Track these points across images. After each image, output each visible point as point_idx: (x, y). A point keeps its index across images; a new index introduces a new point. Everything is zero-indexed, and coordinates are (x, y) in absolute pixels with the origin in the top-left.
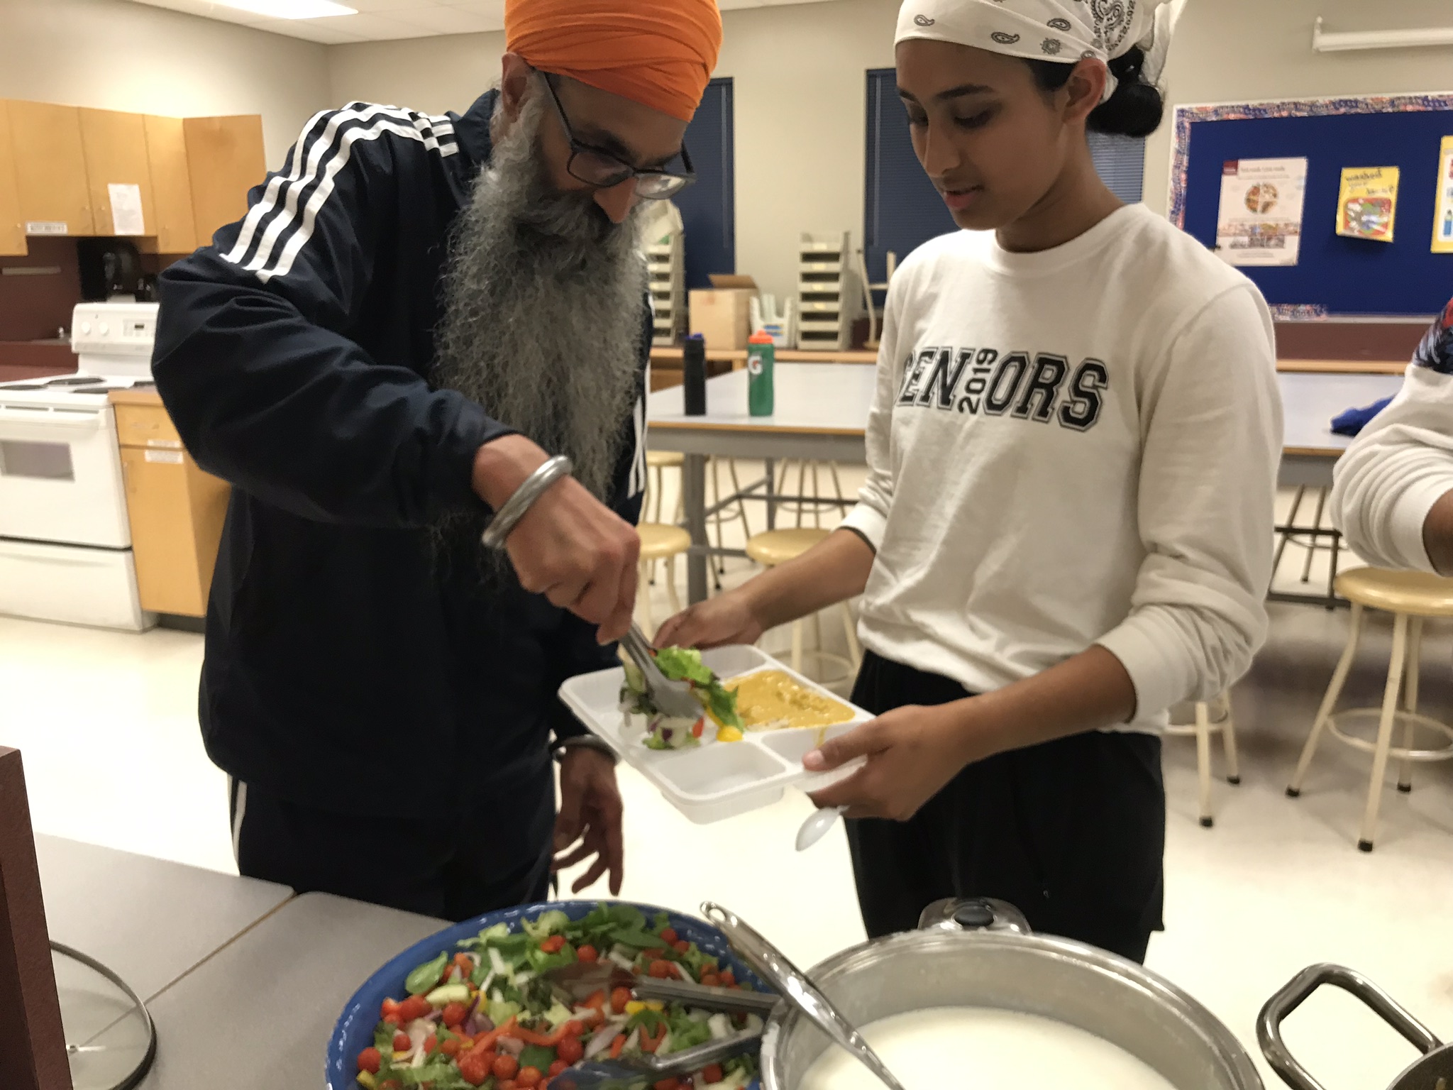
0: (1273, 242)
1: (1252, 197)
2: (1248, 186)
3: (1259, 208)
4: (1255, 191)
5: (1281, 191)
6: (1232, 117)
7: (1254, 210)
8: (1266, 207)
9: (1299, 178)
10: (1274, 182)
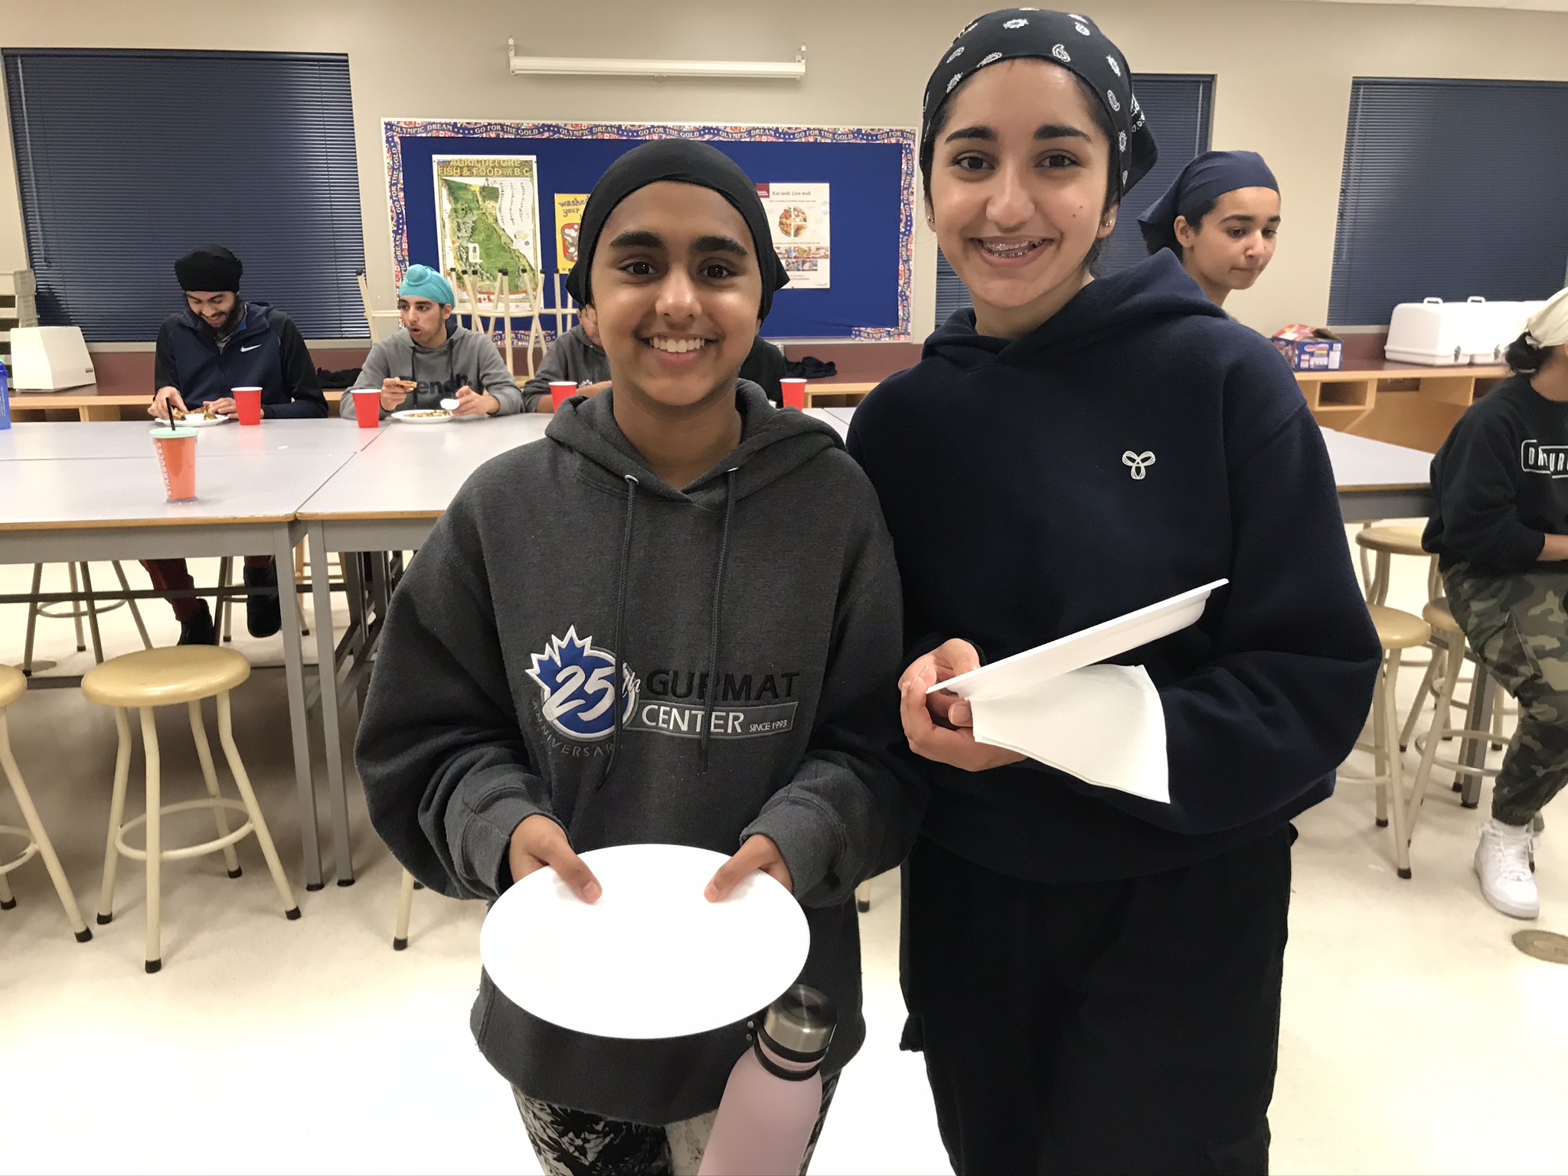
0: (807, 266)
1: (784, 220)
3: (792, 233)
5: (808, 214)
6: (442, 134)
7: (787, 233)
8: (798, 231)
9: (824, 203)
10: (800, 206)
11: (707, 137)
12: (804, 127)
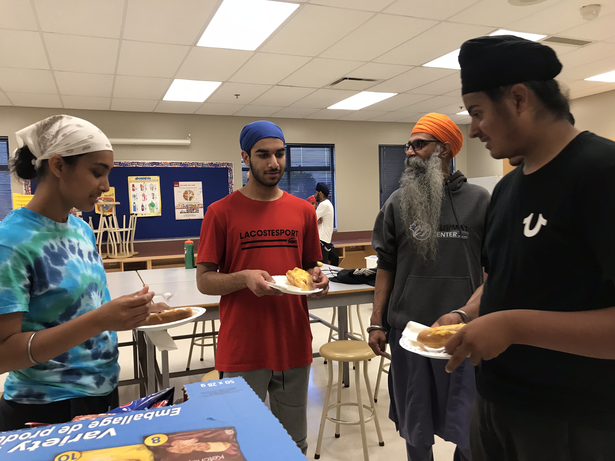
2: (183, 191)
4: (186, 193)
9: (200, 188)
11: (154, 166)
12: (191, 162)
